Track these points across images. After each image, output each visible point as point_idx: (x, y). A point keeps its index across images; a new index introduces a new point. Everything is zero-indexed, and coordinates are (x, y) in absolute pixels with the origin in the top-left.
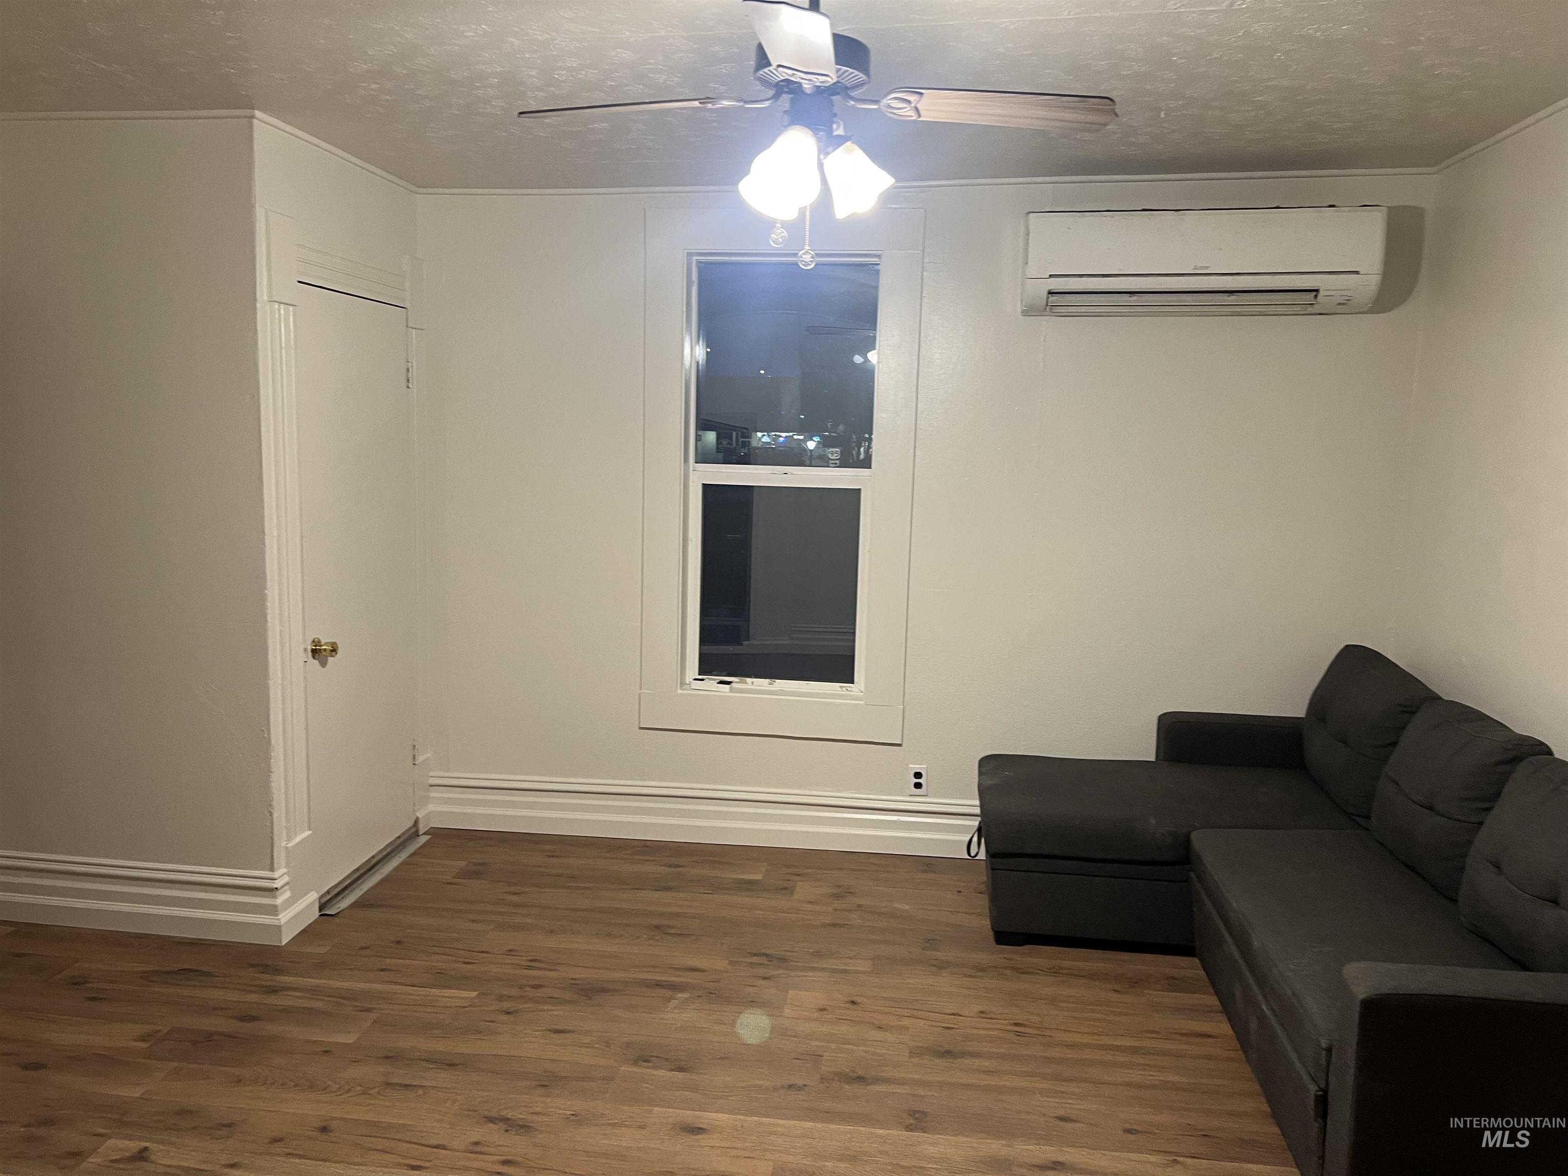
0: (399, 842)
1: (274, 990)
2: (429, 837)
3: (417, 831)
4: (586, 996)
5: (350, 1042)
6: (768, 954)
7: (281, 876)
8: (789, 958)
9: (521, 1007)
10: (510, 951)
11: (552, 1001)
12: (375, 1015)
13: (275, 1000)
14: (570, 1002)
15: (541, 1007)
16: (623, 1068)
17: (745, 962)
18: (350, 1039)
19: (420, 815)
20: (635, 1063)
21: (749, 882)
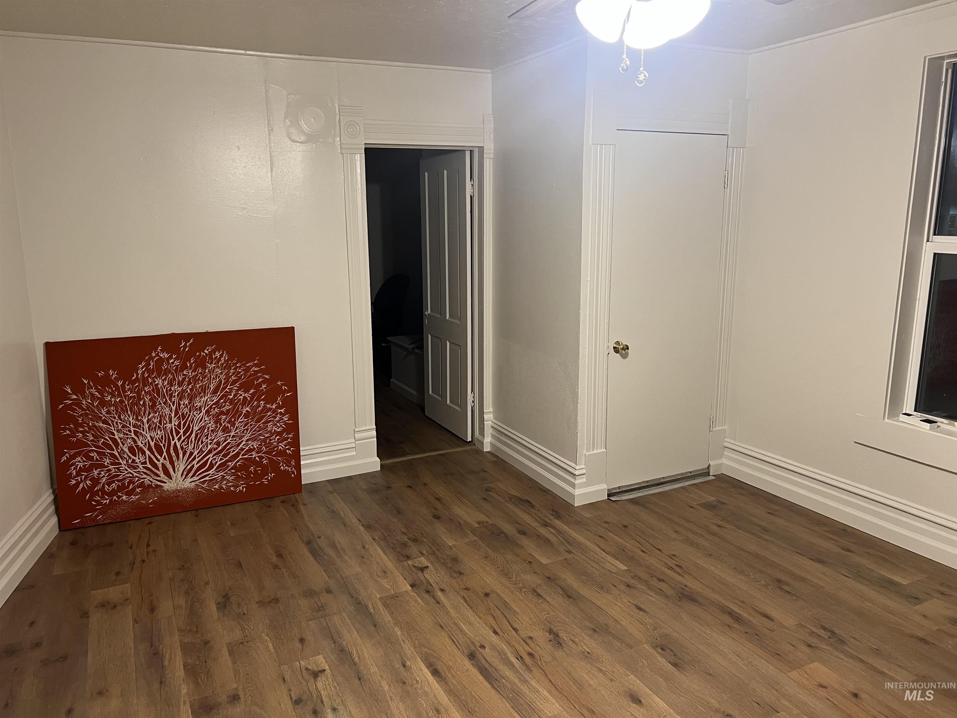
0: (689, 475)
1: (546, 525)
2: (714, 478)
3: (709, 472)
4: (679, 598)
5: (544, 563)
6: (834, 633)
7: (580, 469)
8: (847, 642)
9: (639, 586)
10: (673, 555)
11: (660, 592)
12: (569, 556)
13: (543, 531)
14: (667, 597)
15: (649, 592)
16: (645, 645)
17: (810, 629)
18: (544, 561)
19: (712, 463)
20: (655, 647)
21: (892, 583)
